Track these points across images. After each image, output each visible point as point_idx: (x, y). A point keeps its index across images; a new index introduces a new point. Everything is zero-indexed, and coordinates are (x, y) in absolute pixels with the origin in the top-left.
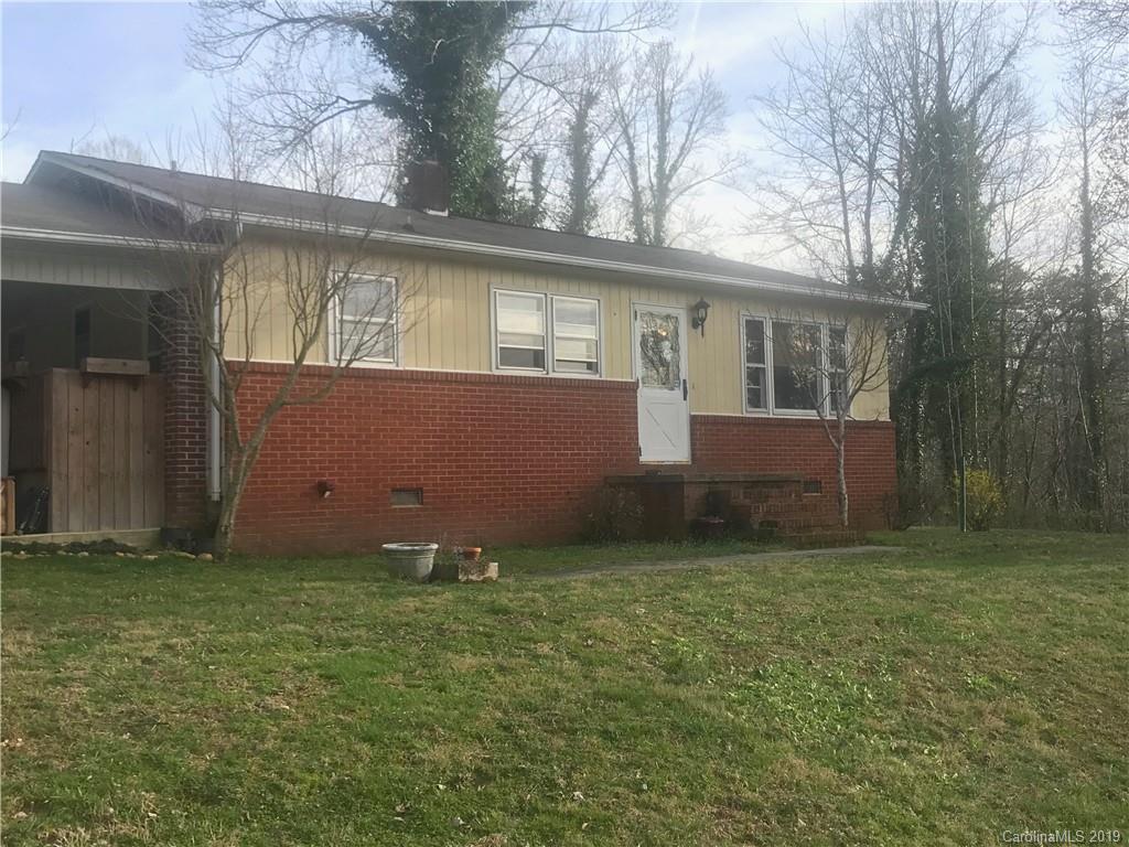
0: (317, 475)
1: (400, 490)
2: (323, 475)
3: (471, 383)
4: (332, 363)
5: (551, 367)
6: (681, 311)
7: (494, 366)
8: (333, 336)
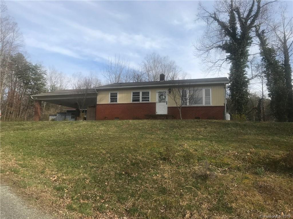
0: (106, 116)
1: (116, 118)
3: (126, 104)
4: (109, 103)
5: (141, 101)
6: (167, 91)
7: (131, 102)
8: (110, 100)
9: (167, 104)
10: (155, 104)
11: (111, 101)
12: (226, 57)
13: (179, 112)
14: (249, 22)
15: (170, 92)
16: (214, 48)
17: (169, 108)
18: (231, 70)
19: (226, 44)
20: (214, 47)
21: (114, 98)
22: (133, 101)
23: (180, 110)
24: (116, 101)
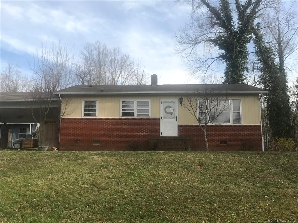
0: (77, 138)
1: (95, 141)
2: (78, 138)
3: (112, 120)
4: (82, 117)
5: (135, 116)
6: (176, 100)
7: (120, 116)
8: (83, 112)
9: (177, 121)
10: (158, 119)
11: (85, 115)
12: (218, 56)
13: (204, 133)
14: (249, 11)
15: (181, 103)
16: (204, 42)
17: (181, 127)
18: (226, 73)
19: (220, 38)
20: (204, 40)
21: (90, 109)
22: (123, 114)
23: (205, 131)
24: (95, 115)
